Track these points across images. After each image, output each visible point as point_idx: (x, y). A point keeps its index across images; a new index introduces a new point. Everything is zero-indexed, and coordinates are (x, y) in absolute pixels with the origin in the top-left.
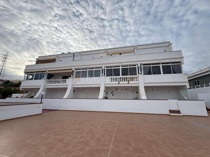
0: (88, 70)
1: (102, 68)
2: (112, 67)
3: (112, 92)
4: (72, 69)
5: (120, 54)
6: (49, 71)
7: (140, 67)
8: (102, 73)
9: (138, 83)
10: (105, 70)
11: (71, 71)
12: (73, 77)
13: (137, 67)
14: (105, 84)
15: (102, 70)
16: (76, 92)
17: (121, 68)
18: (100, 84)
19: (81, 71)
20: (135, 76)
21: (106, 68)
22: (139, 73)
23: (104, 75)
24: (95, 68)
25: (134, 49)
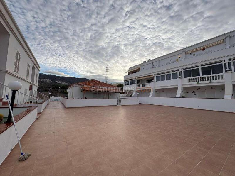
0: (166, 74)
1: (179, 70)
2: (190, 68)
3: (194, 91)
4: (153, 75)
5: (204, 49)
6: (137, 78)
7: (229, 63)
8: (180, 75)
9: (224, 82)
10: (182, 72)
11: (152, 76)
12: (154, 81)
13: (223, 63)
14: (183, 85)
15: (180, 72)
16: (158, 92)
17: (200, 68)
18: (177, 85)
19: (160, 75)
20: (220, 74)
21: (183, 70)
22: (226, 71)
23: (182, 77)
24: (172, 72)
25: (225, 39)
